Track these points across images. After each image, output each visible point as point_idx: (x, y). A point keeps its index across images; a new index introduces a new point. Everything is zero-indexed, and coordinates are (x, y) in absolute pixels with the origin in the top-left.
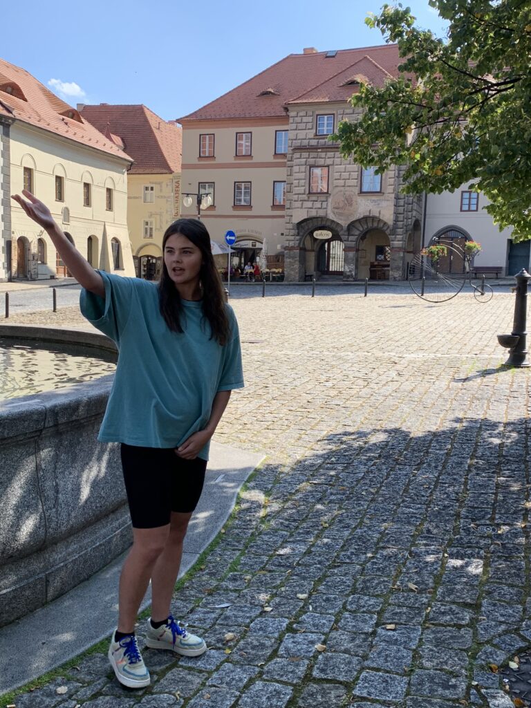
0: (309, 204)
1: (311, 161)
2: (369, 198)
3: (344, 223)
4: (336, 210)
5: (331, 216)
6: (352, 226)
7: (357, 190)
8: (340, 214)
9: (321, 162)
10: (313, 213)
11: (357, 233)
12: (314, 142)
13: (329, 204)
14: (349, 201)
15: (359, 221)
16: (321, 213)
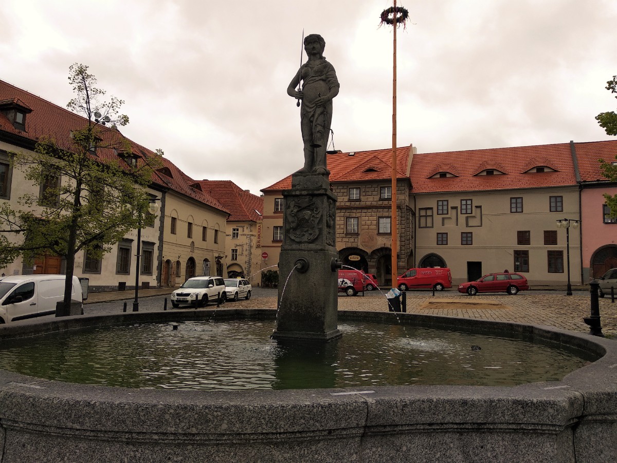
0: (347, 240)
1: (347, 214)
2: (384, 236)
3: (369, 251)
4: (363, 244)
5: (360, 247)
6: (374, 252)
7: (376, 232)
8: (366, 246)
9: (354, 215)
10: (349, 245)
11: (376, 257)
12: (348, 204)
13: (359, 240)
14: (371, 238)
15: (378, 250)
16: (354, 245)
